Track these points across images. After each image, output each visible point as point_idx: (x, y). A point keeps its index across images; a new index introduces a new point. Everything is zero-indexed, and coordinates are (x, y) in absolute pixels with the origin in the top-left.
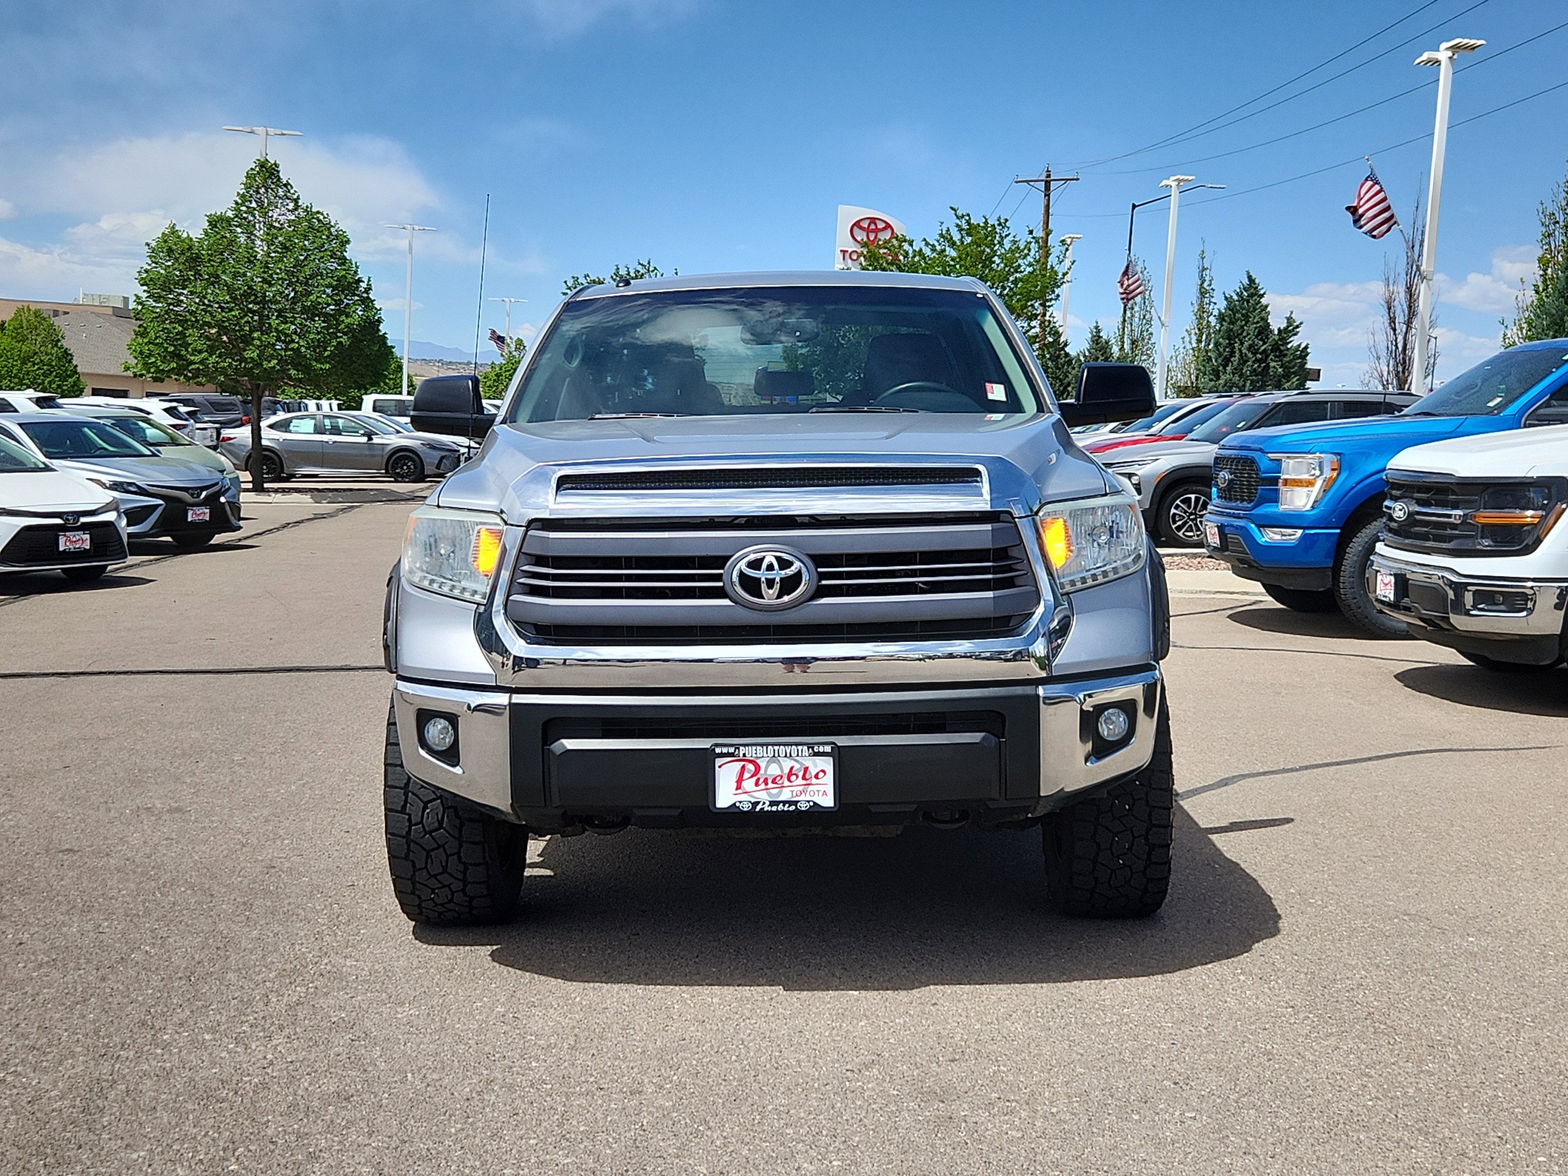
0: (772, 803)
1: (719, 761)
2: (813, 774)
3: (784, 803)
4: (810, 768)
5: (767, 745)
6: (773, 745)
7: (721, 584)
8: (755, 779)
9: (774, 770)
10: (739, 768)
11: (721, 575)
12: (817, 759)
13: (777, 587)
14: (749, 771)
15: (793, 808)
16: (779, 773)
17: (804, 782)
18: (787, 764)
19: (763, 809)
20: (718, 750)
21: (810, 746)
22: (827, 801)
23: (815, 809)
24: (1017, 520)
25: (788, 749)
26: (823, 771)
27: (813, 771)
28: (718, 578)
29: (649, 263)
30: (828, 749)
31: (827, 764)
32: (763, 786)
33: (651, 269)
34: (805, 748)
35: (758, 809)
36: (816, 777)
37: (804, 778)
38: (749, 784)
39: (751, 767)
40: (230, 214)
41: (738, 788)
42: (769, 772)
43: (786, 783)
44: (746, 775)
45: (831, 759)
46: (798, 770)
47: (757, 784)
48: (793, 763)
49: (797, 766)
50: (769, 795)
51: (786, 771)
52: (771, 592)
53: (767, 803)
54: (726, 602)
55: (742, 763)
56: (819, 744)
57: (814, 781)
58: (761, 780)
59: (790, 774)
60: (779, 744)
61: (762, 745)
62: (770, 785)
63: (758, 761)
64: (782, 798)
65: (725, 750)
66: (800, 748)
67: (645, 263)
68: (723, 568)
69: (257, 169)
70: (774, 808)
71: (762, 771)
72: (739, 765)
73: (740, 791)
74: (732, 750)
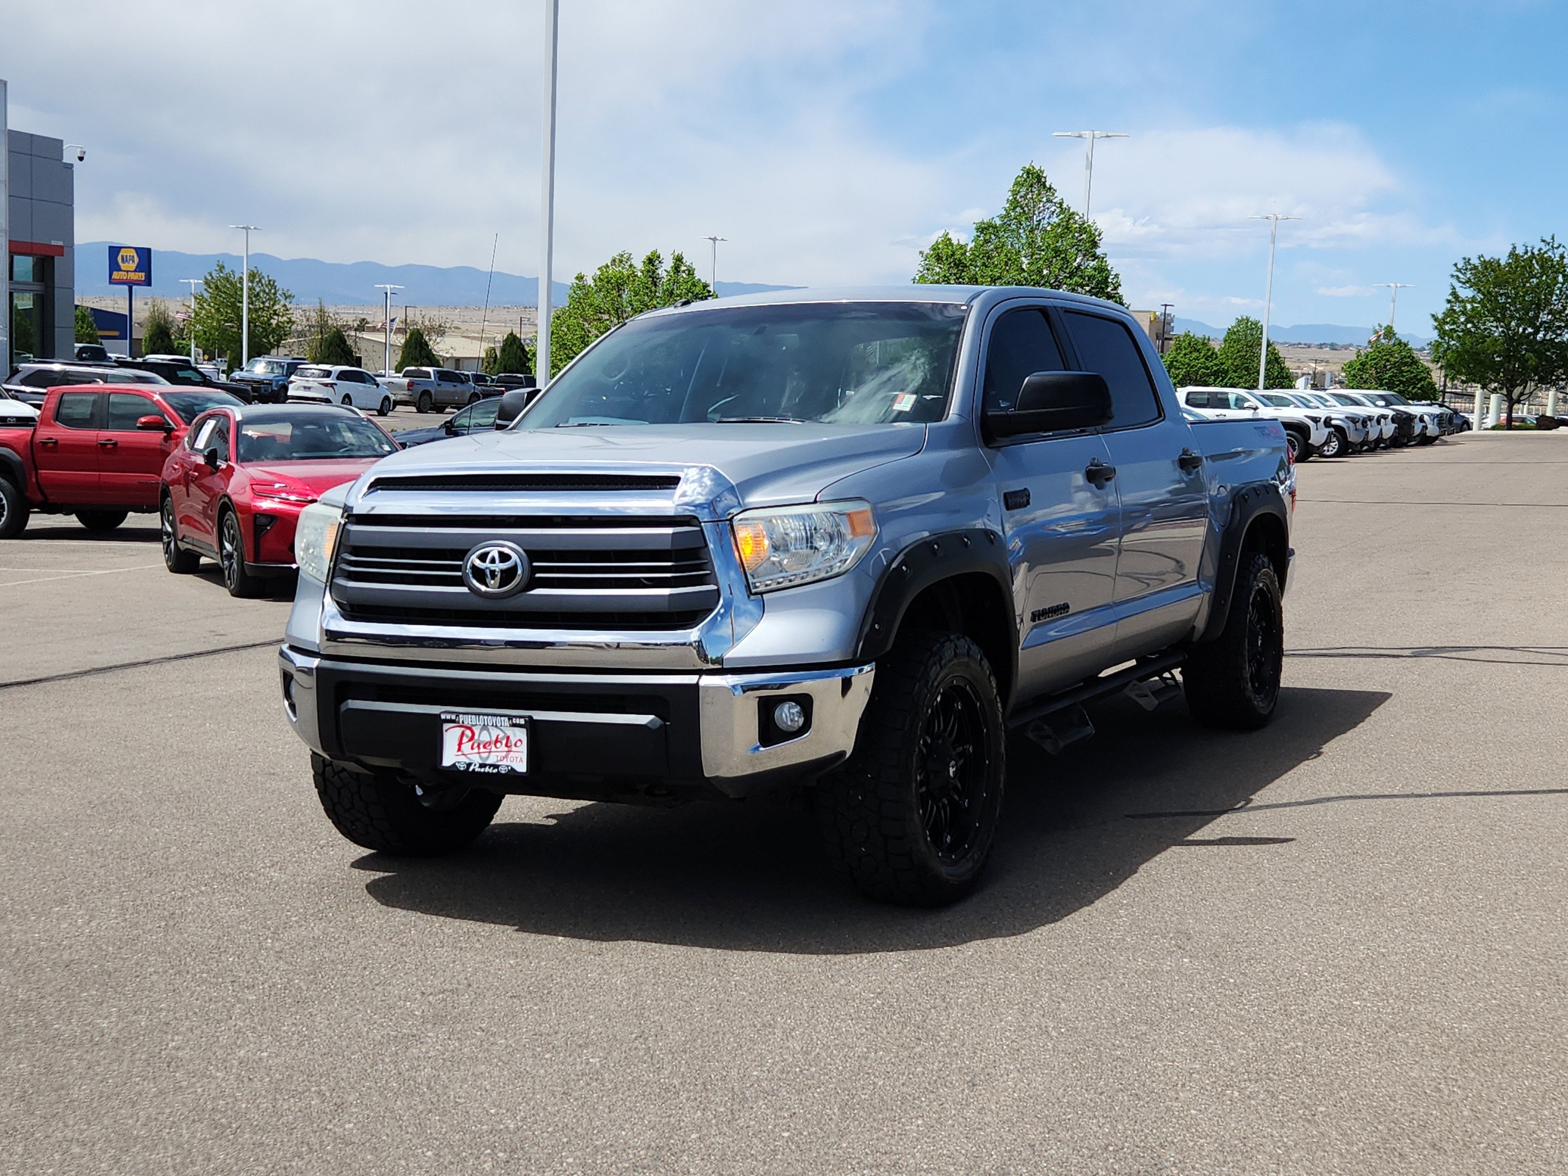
0: (482, 766)
1: (446, 726)
2: (513, 743)
3: (490, 766)
4: (511, 738)
5: (479, 714)
6: (484, 715)
7: (460, 574)
8: (471, 743)
9: (485, 737)
10: (460, 733)
11: (460, 566)
12: (517, 729)
13: (498, 578)
14: (467, 736)
15: (495, 771)
16: (489, 740)
17: (507, 749)
18: (495, 733)
19: (474, 770)
20: (443, 717)
21: (510, 718)
22: (521, 767)
23: (512, 773)
24: (703, 524)
25: (494, 719)
26: (520, 740)
27: (513, 740)
28: (458, 568)
29: (1553, 238)
30: (522, 721)
31: (521, 735)
32: (476, 750)
33: (1555, 246)
34: (506, 719)
35: (471, 769)
36: (515, 745)
37: (506, 745)
38: (466, 747)
39: (468, 733)
40: (998, 222)
41: (459, 750)
42: (481, 739)
43: (494, 749)
44: (465, 740)
45: (524, 730)
46: (503, 738)
47: (472, 748)
48: (499, 732)
49: (501, 735)
50: (481, 758)
51: (494, 739)
52: (492, 582)
53: (478, 765)
54: (465, 590)
55: (463, 729)
56: (516, 717)
57: (514, 748)
58: (476, 745)
59: (497, 741)
60: (488, 715)
61: (475, 714)
62: (482, 750)
63: (474, 728)
64: (488, 762)
65: (448, 717)
66: (503, 718)
67: (1549, 240)
68: (462, 560)
69: (1025, 176)
70: (482, 770)
71: (476, 737)
72: (461, 730)
73: (460, 753)
74: (453, 717)
